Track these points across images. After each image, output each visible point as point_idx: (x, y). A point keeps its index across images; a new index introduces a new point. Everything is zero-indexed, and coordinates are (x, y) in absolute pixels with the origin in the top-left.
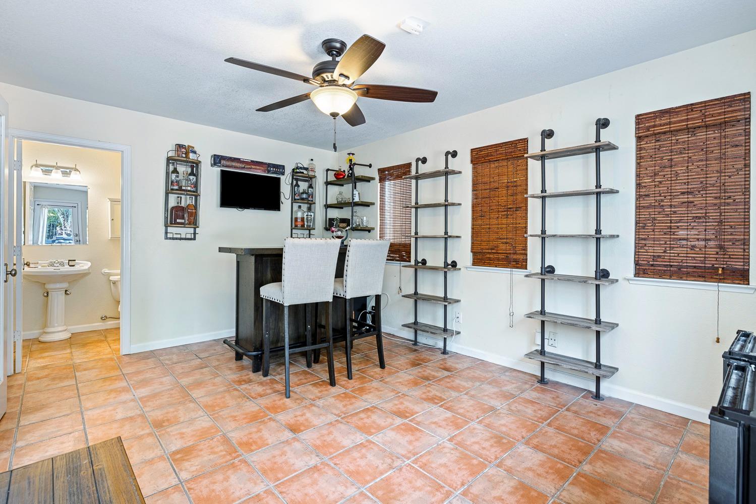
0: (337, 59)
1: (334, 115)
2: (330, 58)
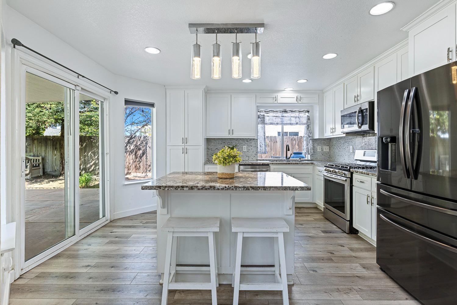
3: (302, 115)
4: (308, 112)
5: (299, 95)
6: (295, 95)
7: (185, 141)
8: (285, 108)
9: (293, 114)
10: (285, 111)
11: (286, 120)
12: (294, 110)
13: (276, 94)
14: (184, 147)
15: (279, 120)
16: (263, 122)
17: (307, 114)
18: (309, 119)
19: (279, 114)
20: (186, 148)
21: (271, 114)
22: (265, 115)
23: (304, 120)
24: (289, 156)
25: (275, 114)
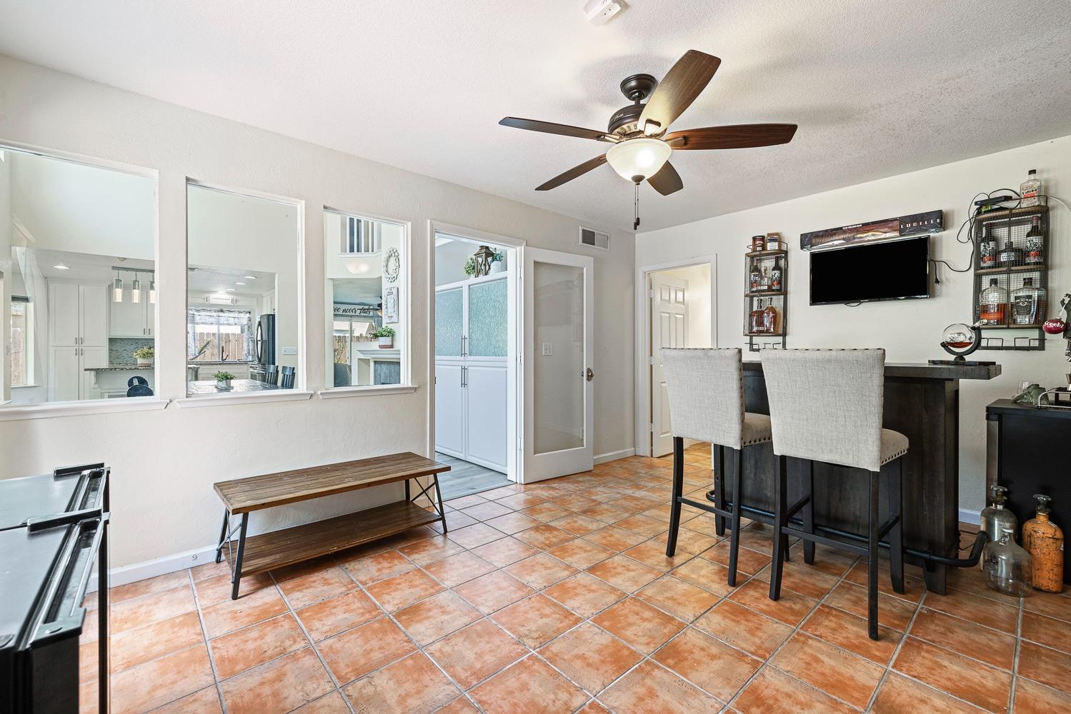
0: (642, 102)
1: (638, 179)
2: (633, 103)
3: (242, 315)
4: (250, 313)
5: (235, 297)
6: (230, 297)
7: (79, 341)
8: (222, 308)
9: (231, 315)
10: (222, 311)
11: (222, 320)
12: (233, 310)
13: (208, 295)
14: (77, 348)
15: (213, 320)
16: (194, 322)
17: (248, 315)
18: (250, 320)
19: (215, 314)
20: (82, 350)
21: (203, 313)
22: (196, 313)
23: (245, 322)
24: (224, 358)
25: (208, 313)
